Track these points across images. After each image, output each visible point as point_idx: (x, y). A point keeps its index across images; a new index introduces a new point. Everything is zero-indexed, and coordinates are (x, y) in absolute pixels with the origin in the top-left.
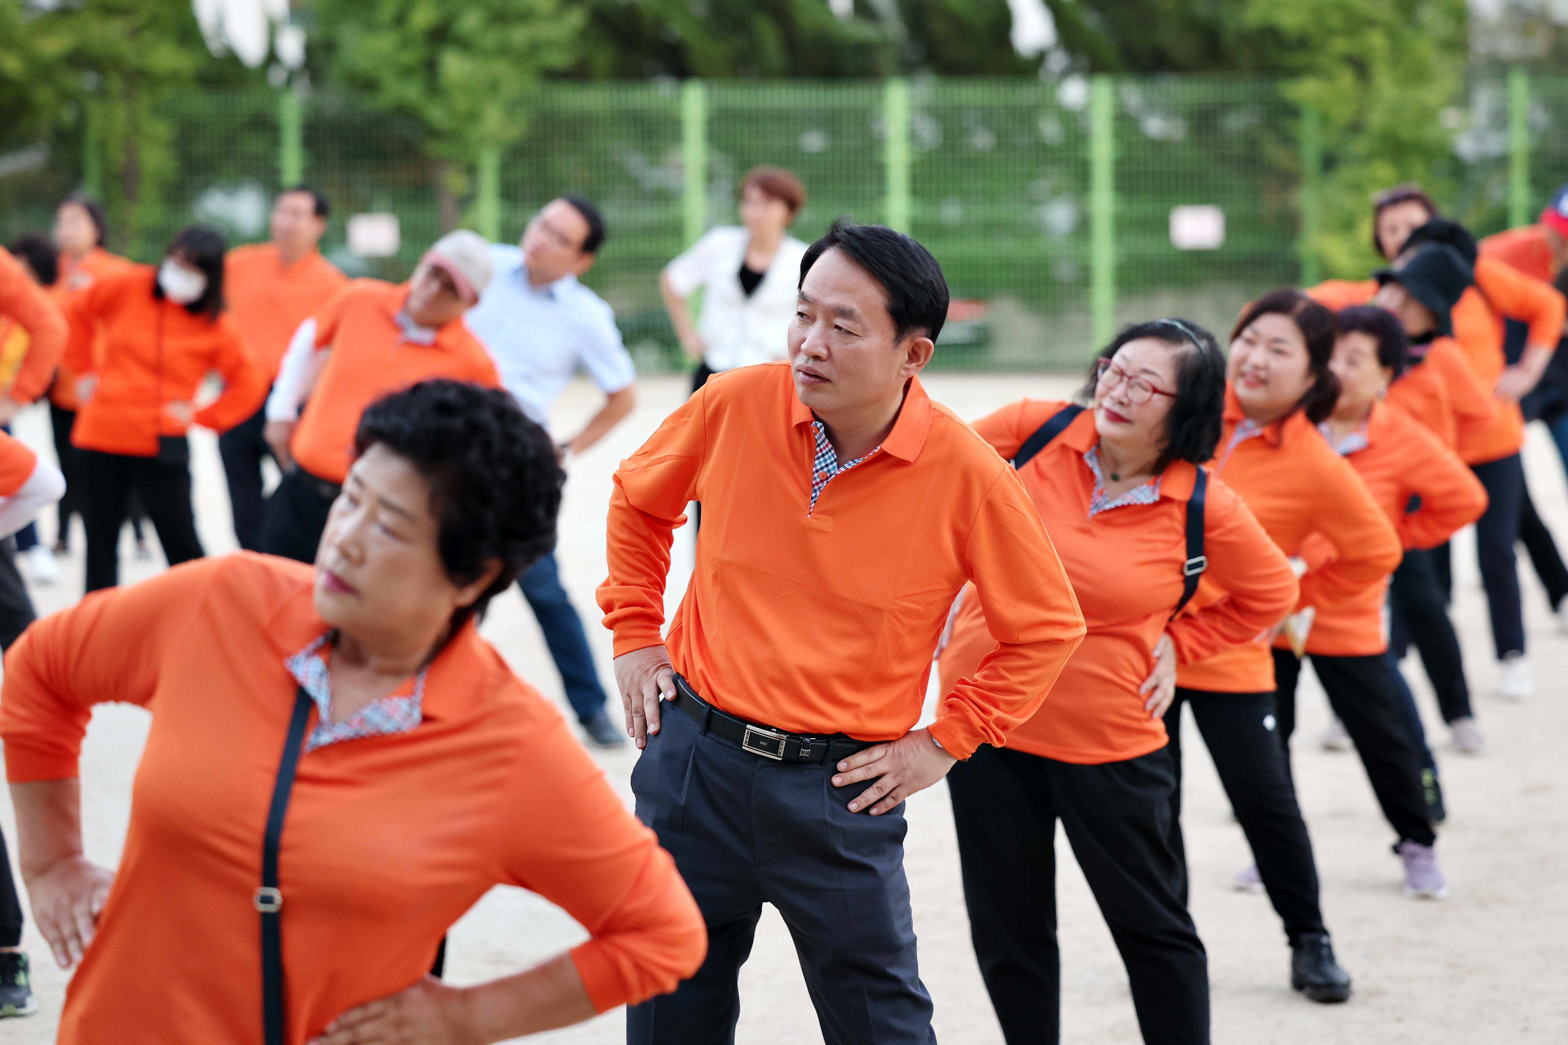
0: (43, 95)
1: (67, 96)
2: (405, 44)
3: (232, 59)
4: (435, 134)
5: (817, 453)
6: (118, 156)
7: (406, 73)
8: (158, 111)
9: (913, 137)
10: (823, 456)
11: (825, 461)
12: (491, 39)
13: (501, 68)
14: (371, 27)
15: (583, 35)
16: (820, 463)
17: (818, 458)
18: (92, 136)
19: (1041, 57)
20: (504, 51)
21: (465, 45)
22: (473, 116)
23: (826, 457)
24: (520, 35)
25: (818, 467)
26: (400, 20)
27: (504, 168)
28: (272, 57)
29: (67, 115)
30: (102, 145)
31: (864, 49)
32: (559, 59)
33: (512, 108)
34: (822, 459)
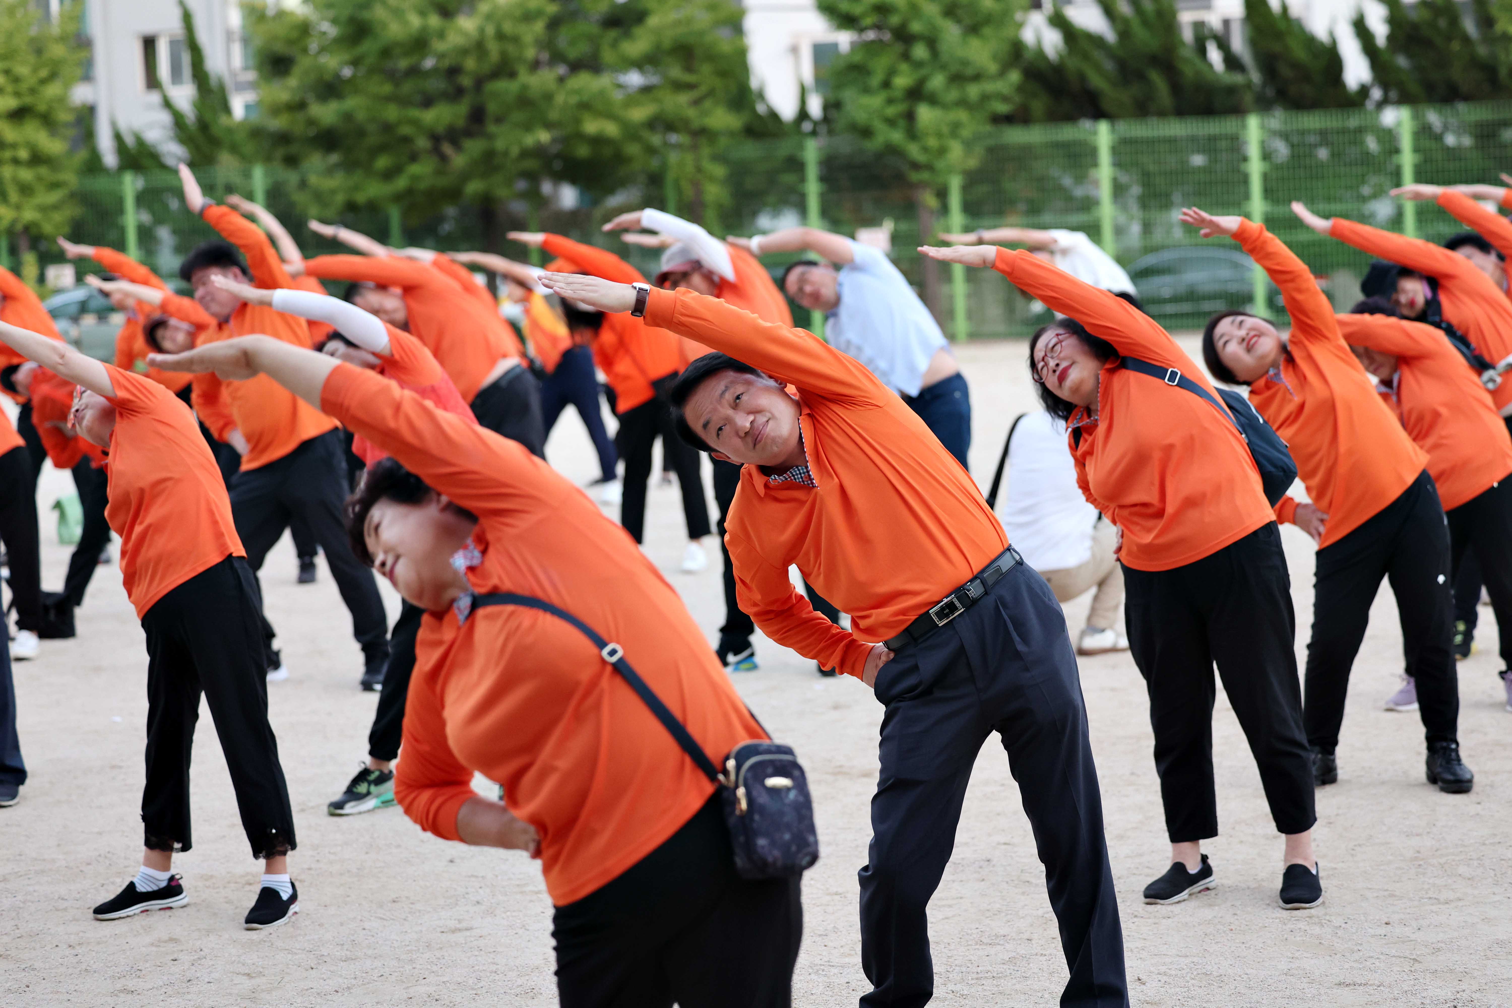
0: (633, 149)
1: (651, 151)
2: (890, 101)
3: (774, 116)
4: (916, 166)
5: (791, 480)
6: (689, 192)
7: (891, 122)
8: (717, 158)
9: (1266, 156)
10: (793, 476)
11: (797, 474)
12: (953, 95)
13: (962, 115)
14: (867, 90)
15: (1020, 89)
16: (798, 478)
17: (795, 479)
18: (670, 178)
19: (1364, 91)
20: (963, 103)
21: (933, 100)
22: (942, 151)
23: (794, 473)
24: (973, 91)
25: (801, 480)
26: (886, 84)
27: (966, 189)
28: (803, 114)
29: (654, 163)
30: (677, 182)
31: (1231, 90)
32: (1002, 108)
33: (968, 145)
34: (796, 477)
